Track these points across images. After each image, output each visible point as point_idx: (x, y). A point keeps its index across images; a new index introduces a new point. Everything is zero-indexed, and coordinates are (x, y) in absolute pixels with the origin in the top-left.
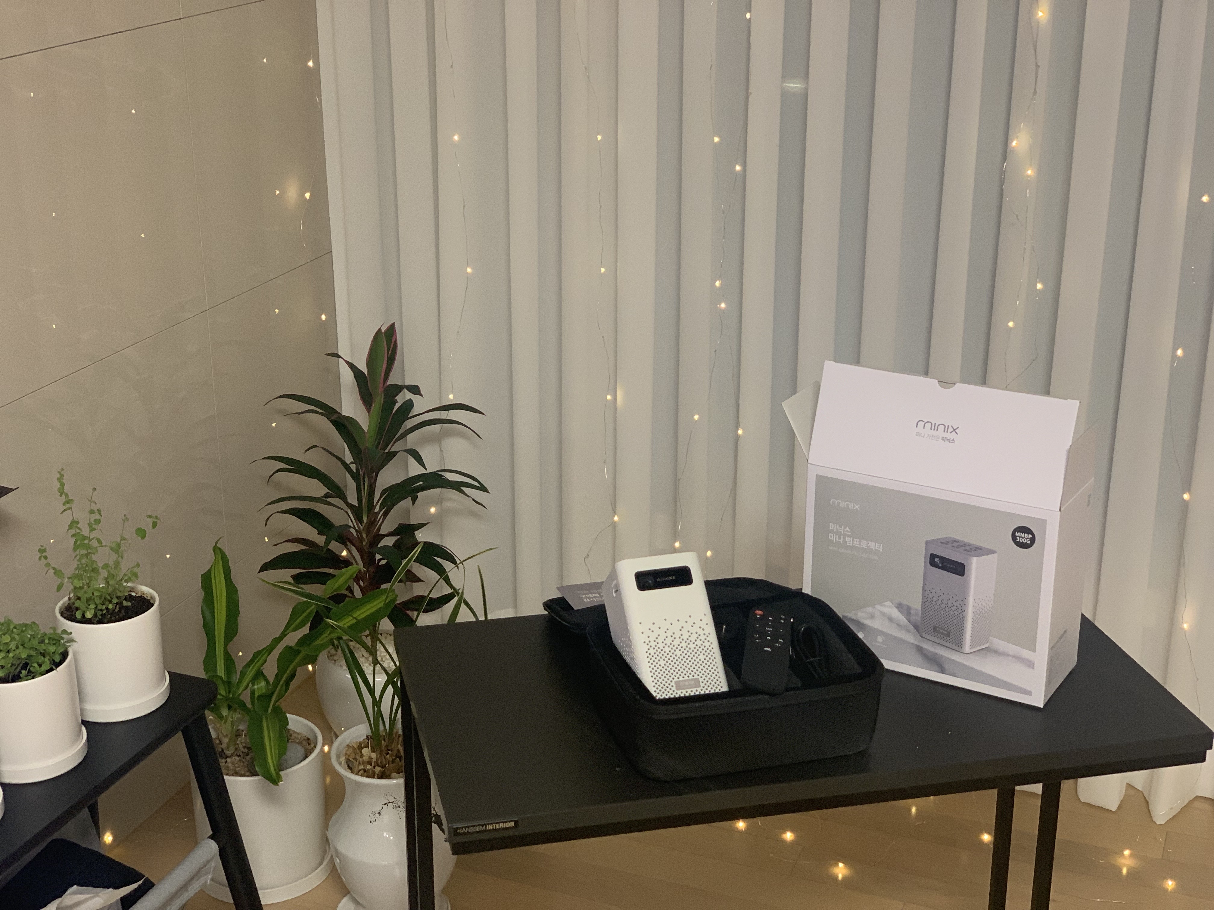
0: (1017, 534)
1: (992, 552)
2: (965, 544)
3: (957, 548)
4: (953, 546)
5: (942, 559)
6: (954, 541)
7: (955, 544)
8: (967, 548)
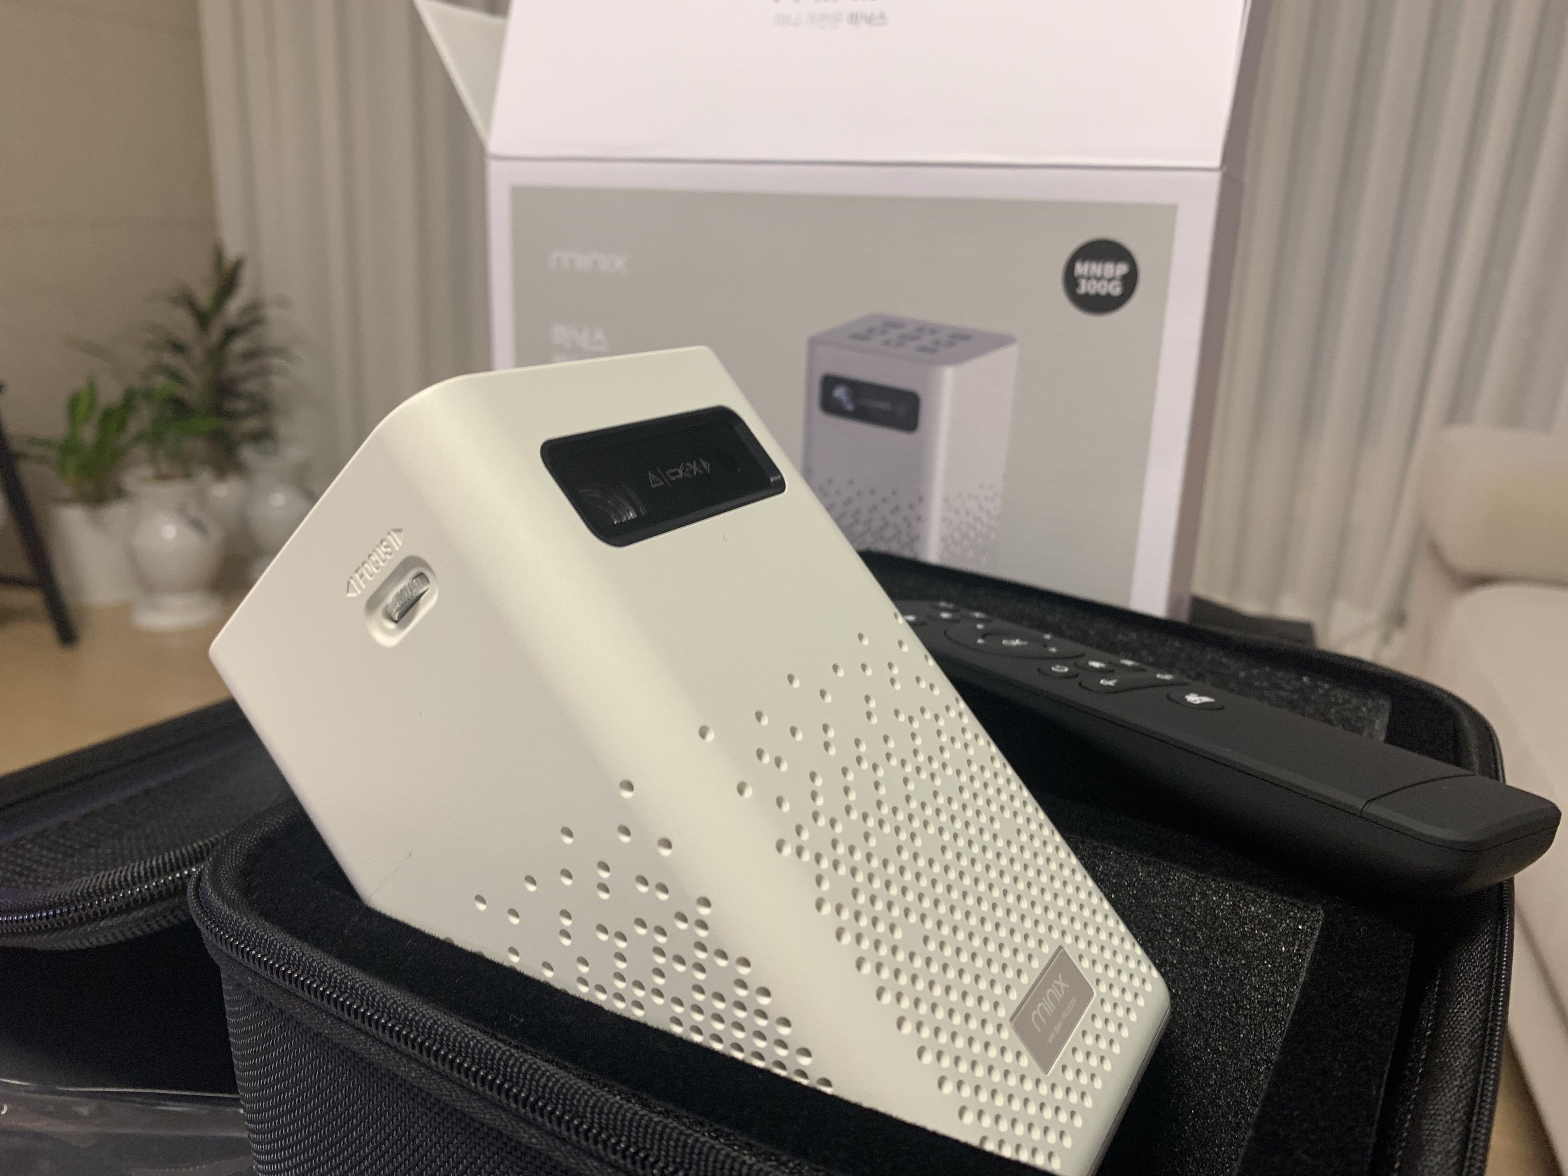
0: (1081, 268)
1: (1001, 341)
2: (921, 330)
3: (899, 344)
4: (887, 343)
5: (857, 388)
6: (892, 324)
7: (893, 334)
8: (927, 340)
